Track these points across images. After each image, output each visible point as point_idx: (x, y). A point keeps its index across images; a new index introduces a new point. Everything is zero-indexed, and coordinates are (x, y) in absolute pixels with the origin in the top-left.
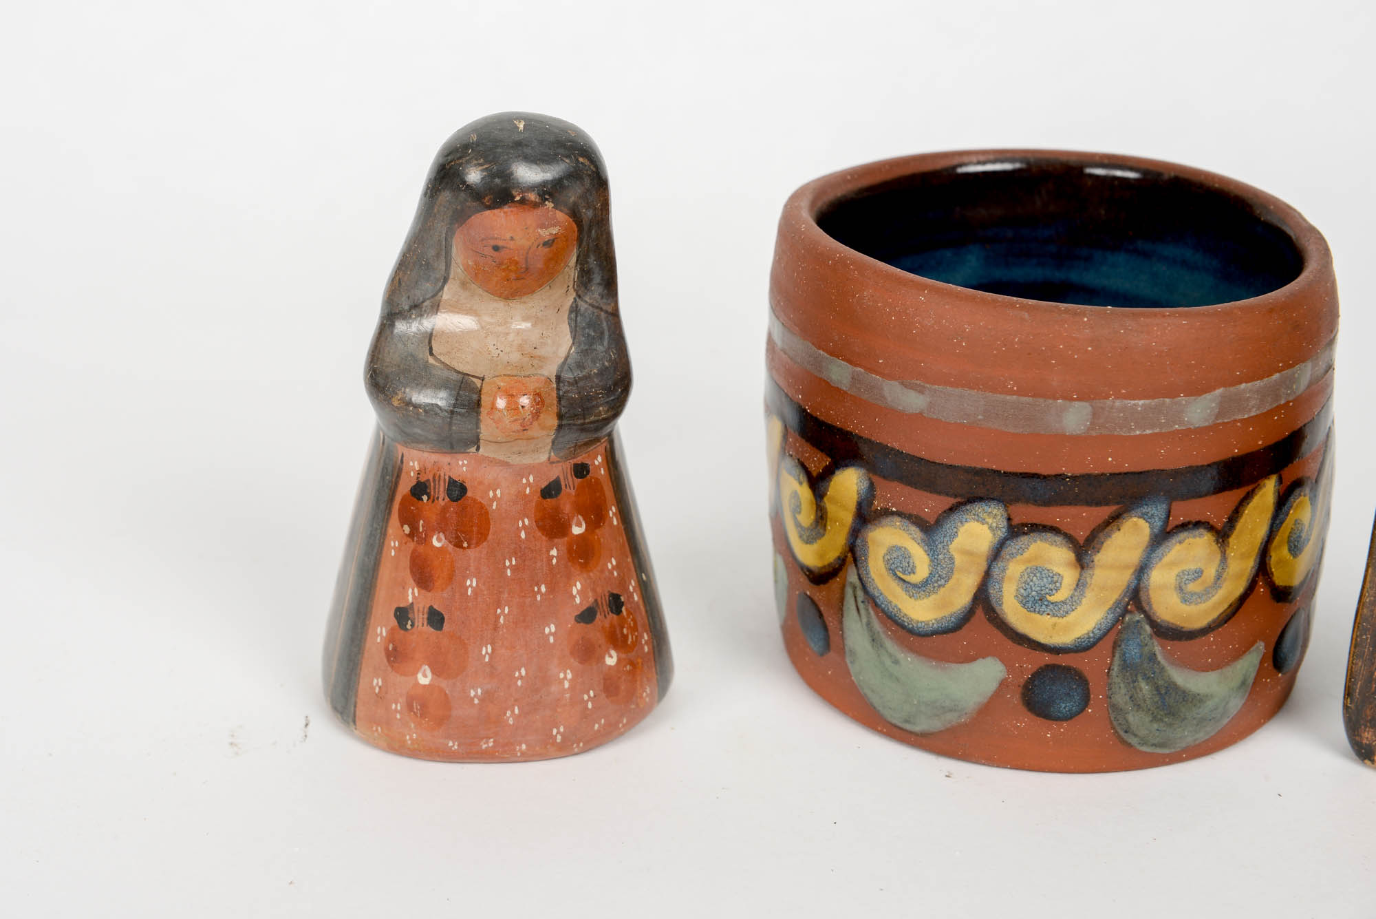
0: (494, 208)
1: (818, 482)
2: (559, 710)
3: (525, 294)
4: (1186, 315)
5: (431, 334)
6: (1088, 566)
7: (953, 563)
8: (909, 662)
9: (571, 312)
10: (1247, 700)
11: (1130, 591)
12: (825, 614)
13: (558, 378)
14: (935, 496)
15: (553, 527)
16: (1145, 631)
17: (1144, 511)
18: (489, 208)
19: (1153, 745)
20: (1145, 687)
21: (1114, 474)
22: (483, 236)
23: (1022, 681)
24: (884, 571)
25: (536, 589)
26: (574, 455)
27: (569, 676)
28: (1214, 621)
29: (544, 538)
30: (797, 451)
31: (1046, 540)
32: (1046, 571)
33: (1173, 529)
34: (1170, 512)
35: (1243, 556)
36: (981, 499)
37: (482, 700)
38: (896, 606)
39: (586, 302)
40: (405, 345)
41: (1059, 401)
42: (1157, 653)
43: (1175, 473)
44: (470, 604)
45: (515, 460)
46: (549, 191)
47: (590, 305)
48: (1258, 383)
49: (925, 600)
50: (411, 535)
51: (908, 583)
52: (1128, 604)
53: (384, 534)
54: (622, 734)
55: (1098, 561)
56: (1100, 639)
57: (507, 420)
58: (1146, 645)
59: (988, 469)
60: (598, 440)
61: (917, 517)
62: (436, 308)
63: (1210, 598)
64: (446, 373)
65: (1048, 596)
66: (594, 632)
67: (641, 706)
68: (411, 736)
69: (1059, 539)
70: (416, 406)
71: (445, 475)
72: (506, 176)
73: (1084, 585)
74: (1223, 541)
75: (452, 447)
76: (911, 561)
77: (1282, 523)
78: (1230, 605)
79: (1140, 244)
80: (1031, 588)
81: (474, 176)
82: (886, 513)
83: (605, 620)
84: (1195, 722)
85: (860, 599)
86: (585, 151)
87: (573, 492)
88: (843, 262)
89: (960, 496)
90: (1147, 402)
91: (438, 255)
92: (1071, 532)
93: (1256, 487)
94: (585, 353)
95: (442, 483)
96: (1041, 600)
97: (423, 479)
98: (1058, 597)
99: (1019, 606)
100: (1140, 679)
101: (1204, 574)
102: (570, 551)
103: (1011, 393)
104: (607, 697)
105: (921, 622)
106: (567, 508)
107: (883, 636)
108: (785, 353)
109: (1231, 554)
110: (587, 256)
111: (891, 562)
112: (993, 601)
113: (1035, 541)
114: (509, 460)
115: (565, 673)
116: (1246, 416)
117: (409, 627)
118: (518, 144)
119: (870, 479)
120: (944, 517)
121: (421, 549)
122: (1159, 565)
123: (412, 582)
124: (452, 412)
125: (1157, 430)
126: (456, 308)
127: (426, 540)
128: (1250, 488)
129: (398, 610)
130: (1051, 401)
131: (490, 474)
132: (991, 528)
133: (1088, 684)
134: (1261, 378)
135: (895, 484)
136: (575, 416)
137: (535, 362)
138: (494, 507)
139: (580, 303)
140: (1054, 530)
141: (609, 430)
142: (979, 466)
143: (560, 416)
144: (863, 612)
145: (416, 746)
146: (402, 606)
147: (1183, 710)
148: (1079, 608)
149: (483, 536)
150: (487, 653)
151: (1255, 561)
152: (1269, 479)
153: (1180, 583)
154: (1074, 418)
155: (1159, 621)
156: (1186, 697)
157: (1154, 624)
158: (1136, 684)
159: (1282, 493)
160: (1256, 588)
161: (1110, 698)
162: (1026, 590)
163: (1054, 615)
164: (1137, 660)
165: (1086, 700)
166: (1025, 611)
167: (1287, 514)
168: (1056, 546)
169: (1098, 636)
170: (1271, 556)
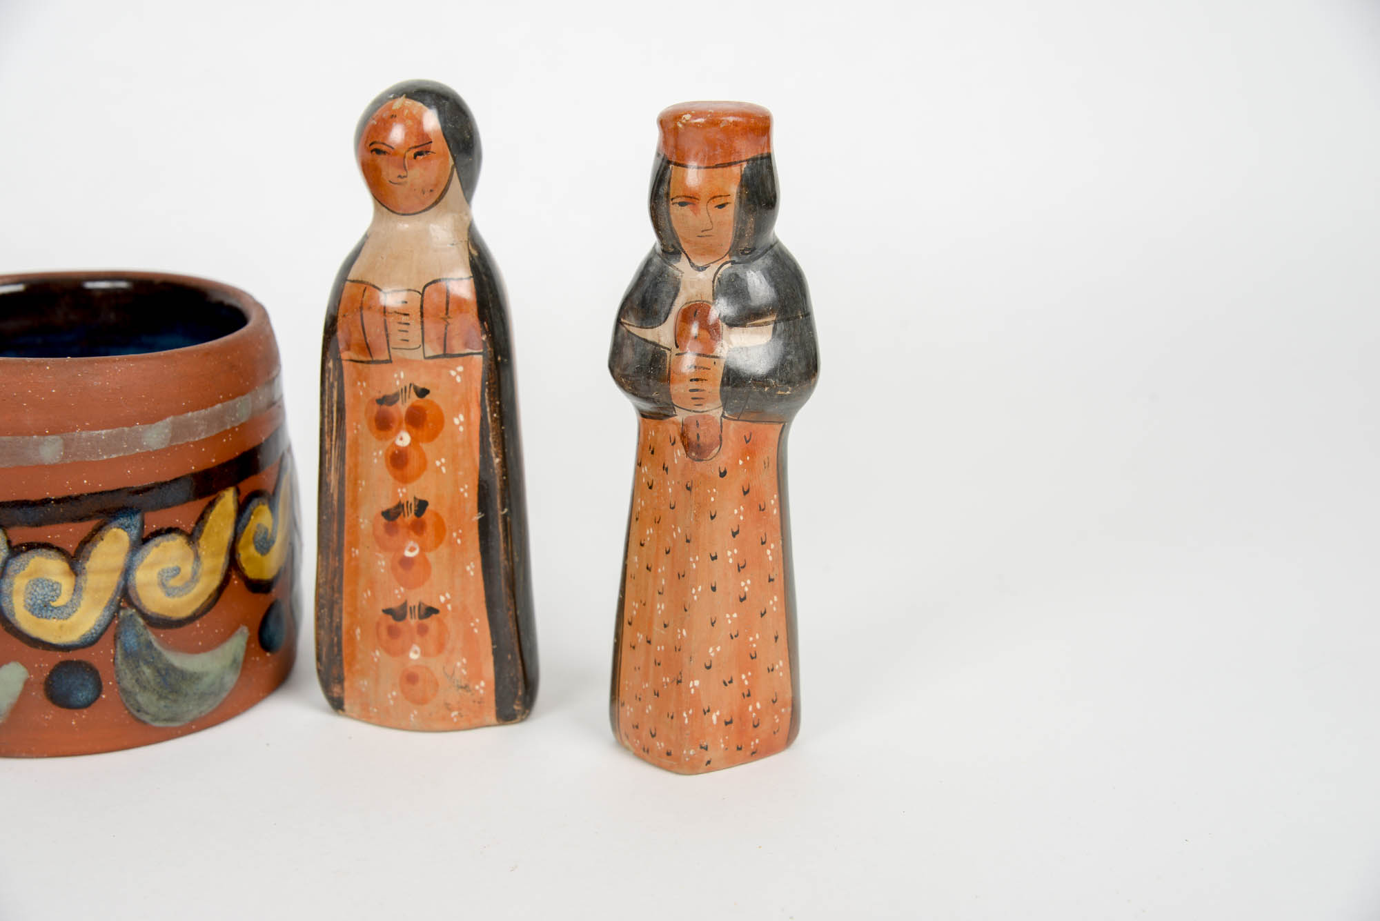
4: (134, 360)
6: (81, 573)
10: (241, 675)
11: (120, 590)
16: (138, 622)
17: (121, 522)
19: (166, 720)
20: (147, 671)
21: (91, 494)
23: (42, 679)
28: (198, 610)
31: (42, 555)
32: (46, 582)
33: (148, 536)
34: (143, 522)
35: (214, 555)
41: (35, 437)
42: (153, 640)
48: (203, 412)
52: (120, 601)
55: (89, 568)
56: (102, 634)
58: (142, 635)
63: (189, 591)
65: (51, 602)
69: (52, 553)
73: (81, 589)
74: (194, 542)
77: (245, 527)
78: (210, 596)
80: (36, 597)
84: (197, 697)
90: (109, 431)
92: (61, 547)
93: (217, 498)
96: (45, 606)
98: (60, 602)
99: (28, 614)
100: (141, 664)
101: (182, 572)
109: (202, 553)
112: (7, 613)
113: (33, 557)
116: (197, 439)
122: (141, 567)
125: (121, 454)
128: (211, 498)
130: (27, 438)
133: (98, 674)
134: (205, 407)
147: (184, 687)
148: (79, 609)
151: (226, 558)
152: (227, 490)
153: (162, 580)
154: (50, 450)
155: (149, 613)
156: (184, 676)
157: (144, 616)
158: (139, 669)
159: (241, 502)
160: (231, 580)
161: (119, 683)
162: (31, 599)
163: (59, 618)
164: (136, 649)
165: (99, 688)
166: (35, 618)
167: (249, 519)
168: (51, 559)
169: (99, 632)
170: (239, 555)
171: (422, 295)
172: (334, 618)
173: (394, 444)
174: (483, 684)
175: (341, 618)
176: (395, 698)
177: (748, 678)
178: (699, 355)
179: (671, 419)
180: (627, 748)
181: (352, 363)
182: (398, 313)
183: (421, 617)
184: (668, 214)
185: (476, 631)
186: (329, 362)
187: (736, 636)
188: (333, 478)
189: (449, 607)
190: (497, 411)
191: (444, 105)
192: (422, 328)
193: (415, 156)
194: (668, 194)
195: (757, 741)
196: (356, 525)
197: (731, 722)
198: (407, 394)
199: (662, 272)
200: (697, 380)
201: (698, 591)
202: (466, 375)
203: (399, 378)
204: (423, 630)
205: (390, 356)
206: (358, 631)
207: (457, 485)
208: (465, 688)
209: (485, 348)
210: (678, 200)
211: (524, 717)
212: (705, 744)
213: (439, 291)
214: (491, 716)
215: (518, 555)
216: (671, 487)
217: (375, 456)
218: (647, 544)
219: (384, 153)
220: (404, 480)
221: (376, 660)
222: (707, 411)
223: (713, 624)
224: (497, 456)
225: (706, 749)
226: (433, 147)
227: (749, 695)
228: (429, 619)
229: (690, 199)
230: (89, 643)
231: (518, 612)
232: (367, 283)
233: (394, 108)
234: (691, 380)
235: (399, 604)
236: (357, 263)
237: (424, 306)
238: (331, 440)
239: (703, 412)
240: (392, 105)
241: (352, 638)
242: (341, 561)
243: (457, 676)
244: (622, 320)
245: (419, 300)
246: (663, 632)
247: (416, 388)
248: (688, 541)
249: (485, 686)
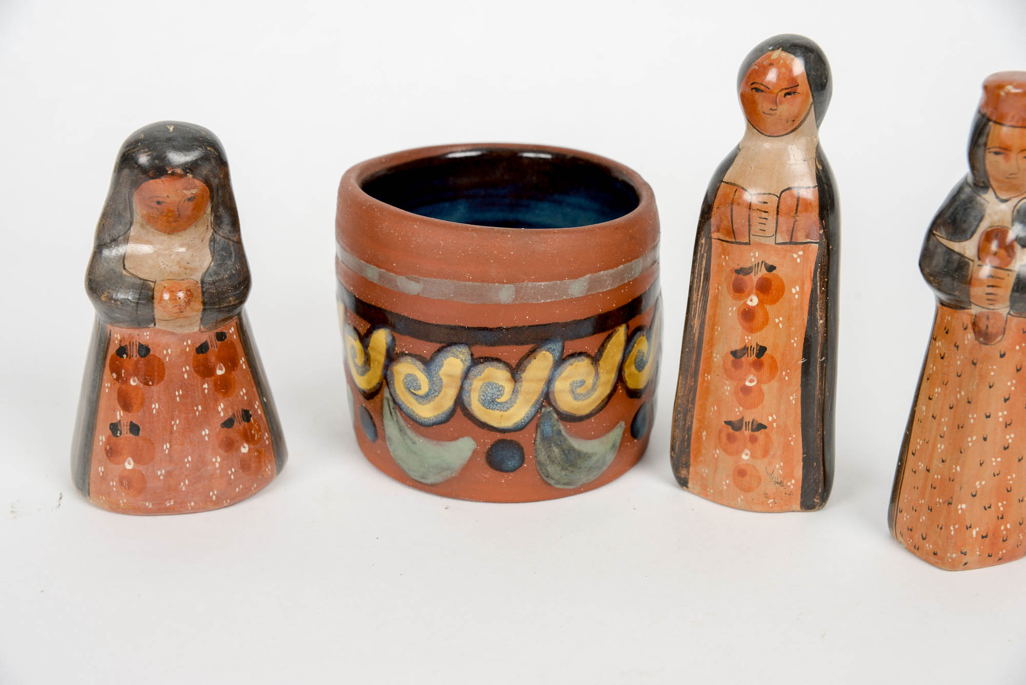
0: (156, 178)
1: (364, 338)
2: (213, 480)
3: (179, 231)
4: (568, 232)
5: (124, 256)
6: (518, 381)
7: (442, 382)
8: (421, 442)
9: (211, 241)
10: (617, 455)
11: (544, 394)
12: (374, 417)
13: (202, 282)
14: (430, 344)
15: (205, 371)
16: (553, 417)
17: (549, 347)
18: (153, 178)
19: (564, 484)
20: (556, 450)
21: (531, 326)
22: (150, 196)
23: (486, 450)
24: (404, 389)
25: (195, 408)
26: (216, 327)
27: (219, 460)
28: (594, 410)
29: (199, 377)
30: (352, 321)
31: (493, 366)
32: (495, 385)
33: (566, 357)
34: (564, 347)
35: (608, 372)
36: (455, 344)
37: (165, 476)
38: (412, 410)
39: (220, 235)
40: (108, 264)
41: (496, 284)
42: (562, 430)
43: (566, 325)
44: (155, 419)
45: (178, 331)
46: (191, 168)
47: (223, 237)
48: (611, 271)
49: (428, 405)
50: (117, 379)
51: (417, 395)
52: (543, 402)
53: (101, 379)
54: (254, 494)
55: (524, 377)
56: (528, 423)
57: (170, 307)
58: (555, 425)
59: (458, 326)
60: (231, 318)
61: (420, 356)
62: (126, 241)
63: (590, 397)
64: (133, 280)
65: (496, 399)
66: (233, 433)
67: (266, 476)
68: (123, 501)
69: (501, 365)
70: (116, 300)
71: (136, 342)
72: (162, 158)
73: (517, 391)
74: (596, 363)
75: (139, 325)
76: (418, 382)
77: (630, 352)
78: (603, 401)
79: (556, 197)
80: (487, 395)
81: (143, 159)
82: (403, 354)
83: (239, 425)
84: (587, 469)
85: (391, 407)
86: (212, 143)
87: (216, 350)
88: (371, 207)
89: (444, 342)
90: (546, 283)
91: (125, 208)
92: (507, 361)
93: (613, 332)
94: (220, 266)
95: (135, 346)
96: (492, 401)
97: (123, 345)
98: (502, 399)
99: (481, 406)
100: (553, 445)
101: (586, 383)
102: (216, 384)
103: (469, 280)
104: (243, 472)
105: (427, 418)
106: (213, 359)
107: (405, 428)
108: (343, 263)
109: (601, 371)
110: (218, 207)
111: (407, 383)
112: (466, 403)
113: (487, 367)
114: (175, 331)
115: (216, 459)
116: (605, 290)
117: (118, 435)
118: (169, 139)
119: (392, 335)
120: (435, 356)
121: (124, 387)
122: (560, 378)
123: (119, 407)
124: (137, 303)
125: (553, 300)
126: (139, 240)
127: (126, 382)
128: (610, 332)
129: (112, 425)
130: (492, 285)
131: (164, 340)
132: (462, 360)
133: (523, 450)
134: (612, 268)
135: (407, 337)
136: (214, 304)
137: (188, 271)
138: (167, 360)
139: (216, 236)
140: (498, 360)
141: (238, 312)
142: (453, 325)
143: (204, 303)
144: (393, 414)
145: (126, 507)
146: (114, 422)
147: (579, 462)
148: (515, 405)
149: (161, 378)
150: (167, 448)
151: (615, 374)
152: (620, 326)
153: (572, 388)
154: (505, 294)
155: (561, 411)
156: (580, 455)
157: (558, 413)
158: (551, 449)
159: (629, 334)
160: (617, 390)
161: (536, 457)
162: (484, 396)
163: (501, 410)
164: (550, 435)
165: (522, 460)
166: (484, 408)
167: (633, 347)
168: (500, 369)
169: (527, 421)
170: (625, 372)
171: (779, 198)
172: (687, 422)
173: (745, 303)
174: (793, 482)
175: (692, 422)
176: (728, 485)
177: (1003, 505)
178: (996, 268)
179: (966, 311)
180: (900, 543)
181: (719, 241)
182: (760, 210)
183: (753, 430)
184: (984, 159)
185: (792, 443)
186: (702, 239)
187: (998, 475)
188: (696, 323)
189: (775, 425)
190: (825, 286)
191: (810, 56)
192: (777, 223)
193: (786, 95)
194: (985, 144)
195: (1004, 551)
196: (710, 358)
197: (986, 536)
198: (759, 268)
199: (971, 200)
200: (993, 286)
201: (972, 440)
202: (805, 258)
203: (754, 256)
204: (753, 440)
205: (750, 241)
206: (704, 433)
207: (789, 337)
208: (780, 483)
209: (821, 239)
210: (994, 150)
211: (820, 508)
212: (965, 550)
213: (792, 196)
214: (797, 506)
215: (828, 391)
216: (959, 360)
217: (730, 309)
218: (934, 398)
219: (762, 91)
220: (751, 330)
221: (716, 456)
222: (997, 309)
223: (981, 464)
224: (821, 319)
225: (965, 554)
226: (799, 89)
227: (1002, 518)
228: (759, 432)
229: (1004, 150)
230: (519, 428)
231: (825, 433)
232: (738, 186)
233: (772, 58)
234: (988, 286)
235: (738, 418)
236: (731, 169)
237: (780, 207)
238: (698, 295)
239: (993, 309)
240: (770, 56)
241: (699, 438)
242: (696, 381)
243: (775, 475)
244: (934, 232)
245: (777, 202)
246: (941, 465)
247: (766, 264)
248: (969, 402)
249: (794, 483)
